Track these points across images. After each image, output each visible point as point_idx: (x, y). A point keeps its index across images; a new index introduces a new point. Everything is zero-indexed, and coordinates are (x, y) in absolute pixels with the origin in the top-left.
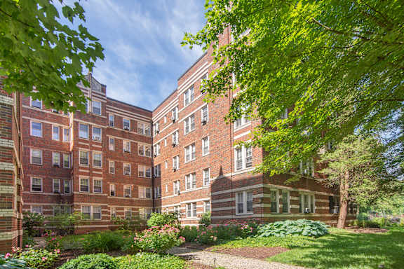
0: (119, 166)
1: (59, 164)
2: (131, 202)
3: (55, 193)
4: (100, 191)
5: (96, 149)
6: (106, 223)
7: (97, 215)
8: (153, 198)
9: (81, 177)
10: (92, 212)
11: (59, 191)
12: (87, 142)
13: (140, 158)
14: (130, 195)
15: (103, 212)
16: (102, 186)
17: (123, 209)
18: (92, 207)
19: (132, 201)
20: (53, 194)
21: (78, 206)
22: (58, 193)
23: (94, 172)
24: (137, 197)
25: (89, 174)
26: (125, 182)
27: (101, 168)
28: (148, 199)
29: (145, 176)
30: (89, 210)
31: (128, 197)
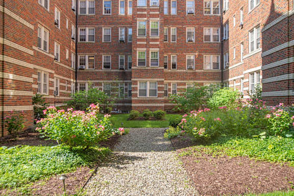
0: (181, 32)
1: (124, 39)
2: (195, 76)
3: (121, 69)
4: (157, 65)
5: (154, 16)
6: (161, 102)
7: (153, 92)
8: (222, 68)
9: (139, 50)
10: (148, 88)
11: (124, 67)
12: (145, 10)
13: (206, 18)
14: (193, 67)
15: (160, 89)
16: (158, 58)
17: (184, 84)
18: (148, 84)
19: (195, 74)
20: (118, 71)
21: (136, 83)
22: (123, 69)
23: (151, 43)
24: (202, 69)
25: (146, 46)
26: (187, 52)
27: (158, 37)
28: (216, 71)
29: (212, 41)
30: (146, 87)
31: (190, 69)
